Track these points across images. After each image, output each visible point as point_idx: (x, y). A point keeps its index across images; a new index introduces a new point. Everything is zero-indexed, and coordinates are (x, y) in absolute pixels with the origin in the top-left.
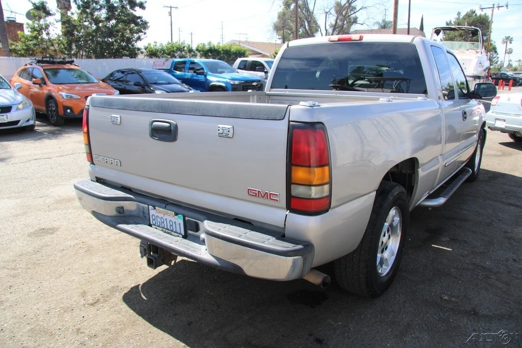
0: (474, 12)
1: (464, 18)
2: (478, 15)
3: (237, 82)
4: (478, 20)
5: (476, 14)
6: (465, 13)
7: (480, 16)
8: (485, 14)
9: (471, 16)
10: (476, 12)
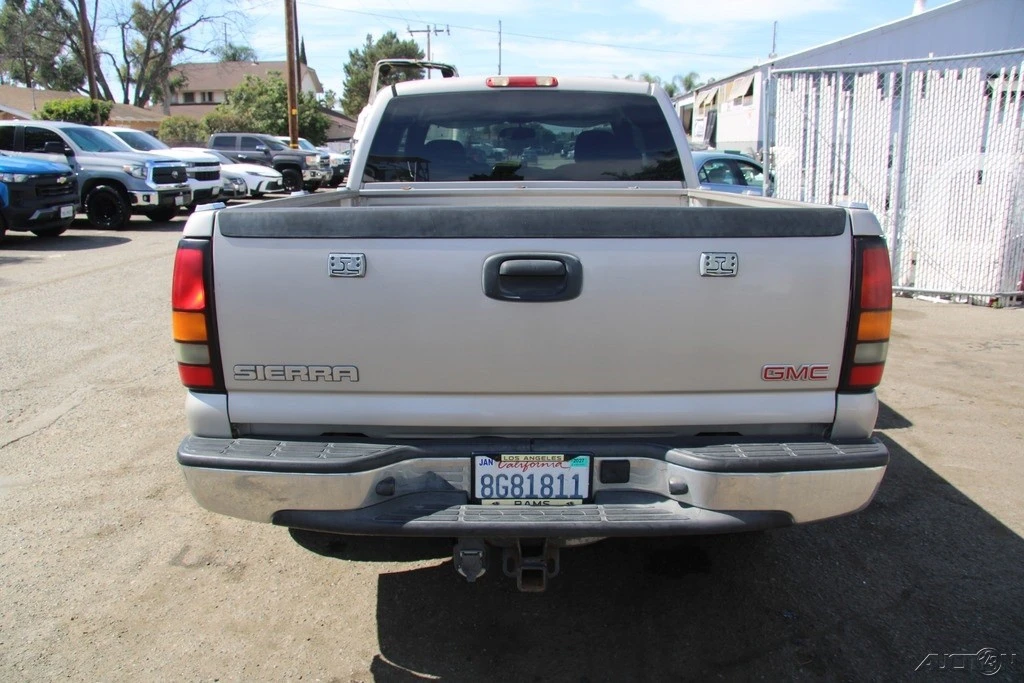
0: (394, 36)
1: (379, 46)
2: (401, 40)
3: (19, 178)
4: (402, 50)
5: (398, 41)
6: (380, 37)
7: (405, 44)
8: (413, 41)
9: (391, 44)
10: (398, 36)
